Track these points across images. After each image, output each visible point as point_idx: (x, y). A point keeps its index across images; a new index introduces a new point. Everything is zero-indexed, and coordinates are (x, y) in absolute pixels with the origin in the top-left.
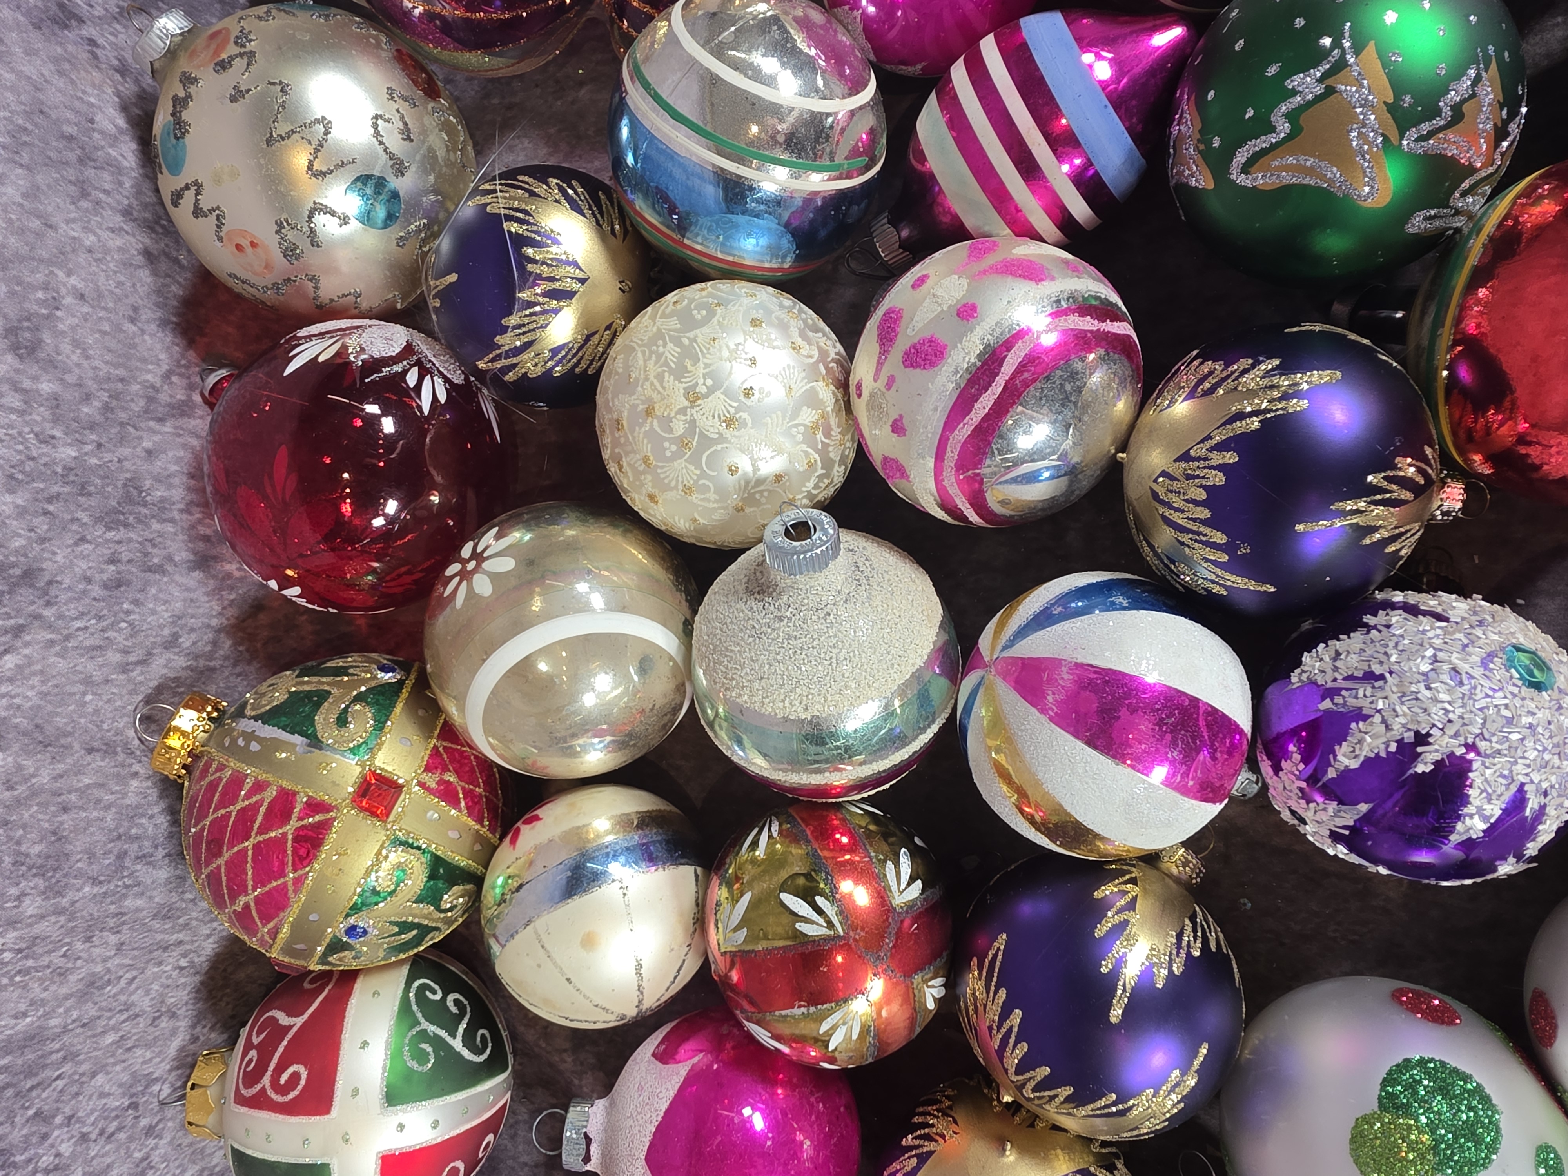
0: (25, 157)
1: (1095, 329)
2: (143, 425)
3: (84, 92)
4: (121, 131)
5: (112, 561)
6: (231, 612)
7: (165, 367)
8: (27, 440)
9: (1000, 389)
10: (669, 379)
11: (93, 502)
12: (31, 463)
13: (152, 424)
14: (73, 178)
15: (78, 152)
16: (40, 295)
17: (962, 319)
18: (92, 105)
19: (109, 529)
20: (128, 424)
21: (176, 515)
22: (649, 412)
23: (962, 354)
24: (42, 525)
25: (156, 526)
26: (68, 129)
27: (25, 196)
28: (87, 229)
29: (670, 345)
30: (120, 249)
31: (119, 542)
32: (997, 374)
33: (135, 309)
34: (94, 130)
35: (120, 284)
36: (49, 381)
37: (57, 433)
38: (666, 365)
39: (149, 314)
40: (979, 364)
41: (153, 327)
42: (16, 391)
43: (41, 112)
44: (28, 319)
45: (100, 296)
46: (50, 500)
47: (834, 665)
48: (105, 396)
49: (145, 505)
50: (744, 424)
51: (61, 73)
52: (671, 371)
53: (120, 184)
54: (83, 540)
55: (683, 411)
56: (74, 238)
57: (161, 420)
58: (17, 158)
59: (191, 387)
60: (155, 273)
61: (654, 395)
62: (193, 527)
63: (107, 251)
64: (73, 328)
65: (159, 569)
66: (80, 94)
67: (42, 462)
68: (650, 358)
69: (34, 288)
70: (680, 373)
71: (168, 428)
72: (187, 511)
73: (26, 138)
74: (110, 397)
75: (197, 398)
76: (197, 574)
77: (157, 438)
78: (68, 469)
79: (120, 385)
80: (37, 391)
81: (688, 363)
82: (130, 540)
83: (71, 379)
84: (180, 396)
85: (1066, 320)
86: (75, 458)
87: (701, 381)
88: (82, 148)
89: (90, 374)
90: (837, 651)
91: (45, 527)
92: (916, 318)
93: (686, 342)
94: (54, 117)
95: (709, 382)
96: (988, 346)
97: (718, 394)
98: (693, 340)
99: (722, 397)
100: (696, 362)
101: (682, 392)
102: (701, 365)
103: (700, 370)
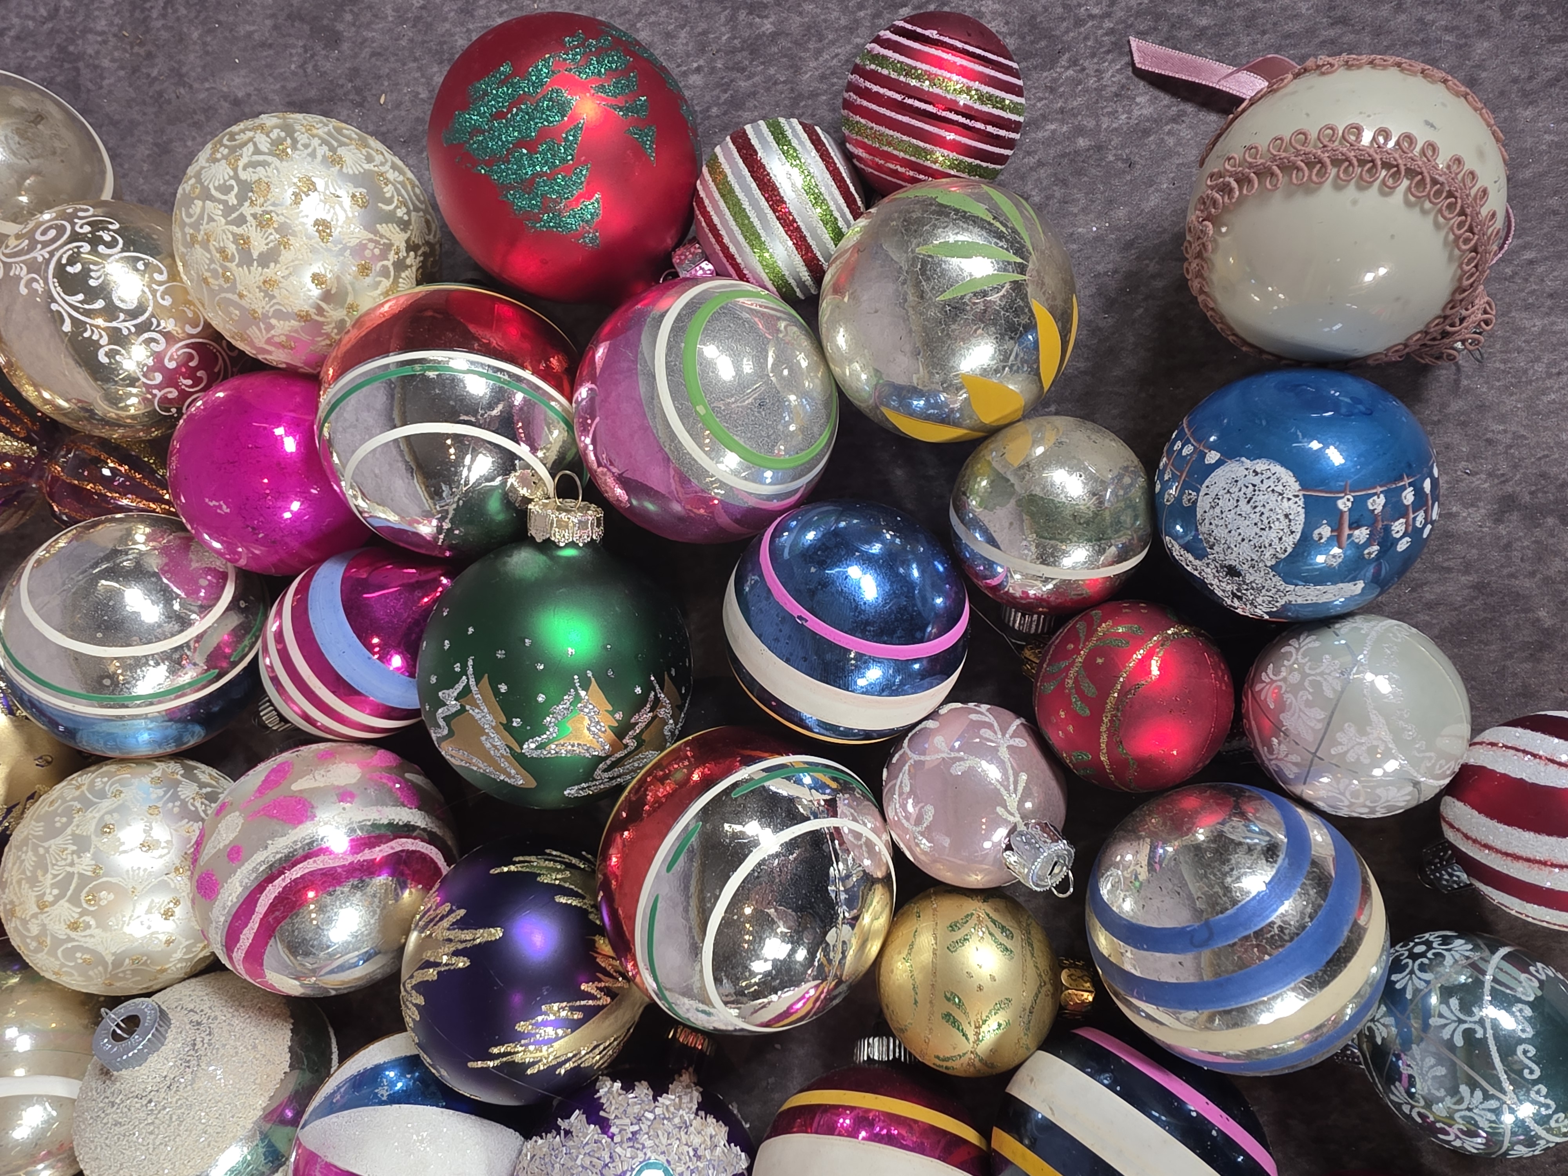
1: (347, 863)
9: (257, 925)
10: (25, 885)
17: (231, 860)
22: (13, 913)
23: (226, 894)
29: (30, 853)
32: (253, 913)
38: (24, 871)
40: (241, 903)
47: (151, 1150)
50: (88, 926)
52: (28, 880)
55: (35, 916)
61: (15, 899)
68: (16, 862)
70: (34, 881)
81: (39, 873)
85: (315, 862)
87: (48, 891)
90: (152, 1137)
92: (205, 850)
93: (42, 852)
95: (56, 892)
96: (246, 888)
97: (63, 903)
98: (47, 850)
99: (67, 905)
100: (46, 871)
101: (34, 899)
102: (49, 876)
103: (48, 880)
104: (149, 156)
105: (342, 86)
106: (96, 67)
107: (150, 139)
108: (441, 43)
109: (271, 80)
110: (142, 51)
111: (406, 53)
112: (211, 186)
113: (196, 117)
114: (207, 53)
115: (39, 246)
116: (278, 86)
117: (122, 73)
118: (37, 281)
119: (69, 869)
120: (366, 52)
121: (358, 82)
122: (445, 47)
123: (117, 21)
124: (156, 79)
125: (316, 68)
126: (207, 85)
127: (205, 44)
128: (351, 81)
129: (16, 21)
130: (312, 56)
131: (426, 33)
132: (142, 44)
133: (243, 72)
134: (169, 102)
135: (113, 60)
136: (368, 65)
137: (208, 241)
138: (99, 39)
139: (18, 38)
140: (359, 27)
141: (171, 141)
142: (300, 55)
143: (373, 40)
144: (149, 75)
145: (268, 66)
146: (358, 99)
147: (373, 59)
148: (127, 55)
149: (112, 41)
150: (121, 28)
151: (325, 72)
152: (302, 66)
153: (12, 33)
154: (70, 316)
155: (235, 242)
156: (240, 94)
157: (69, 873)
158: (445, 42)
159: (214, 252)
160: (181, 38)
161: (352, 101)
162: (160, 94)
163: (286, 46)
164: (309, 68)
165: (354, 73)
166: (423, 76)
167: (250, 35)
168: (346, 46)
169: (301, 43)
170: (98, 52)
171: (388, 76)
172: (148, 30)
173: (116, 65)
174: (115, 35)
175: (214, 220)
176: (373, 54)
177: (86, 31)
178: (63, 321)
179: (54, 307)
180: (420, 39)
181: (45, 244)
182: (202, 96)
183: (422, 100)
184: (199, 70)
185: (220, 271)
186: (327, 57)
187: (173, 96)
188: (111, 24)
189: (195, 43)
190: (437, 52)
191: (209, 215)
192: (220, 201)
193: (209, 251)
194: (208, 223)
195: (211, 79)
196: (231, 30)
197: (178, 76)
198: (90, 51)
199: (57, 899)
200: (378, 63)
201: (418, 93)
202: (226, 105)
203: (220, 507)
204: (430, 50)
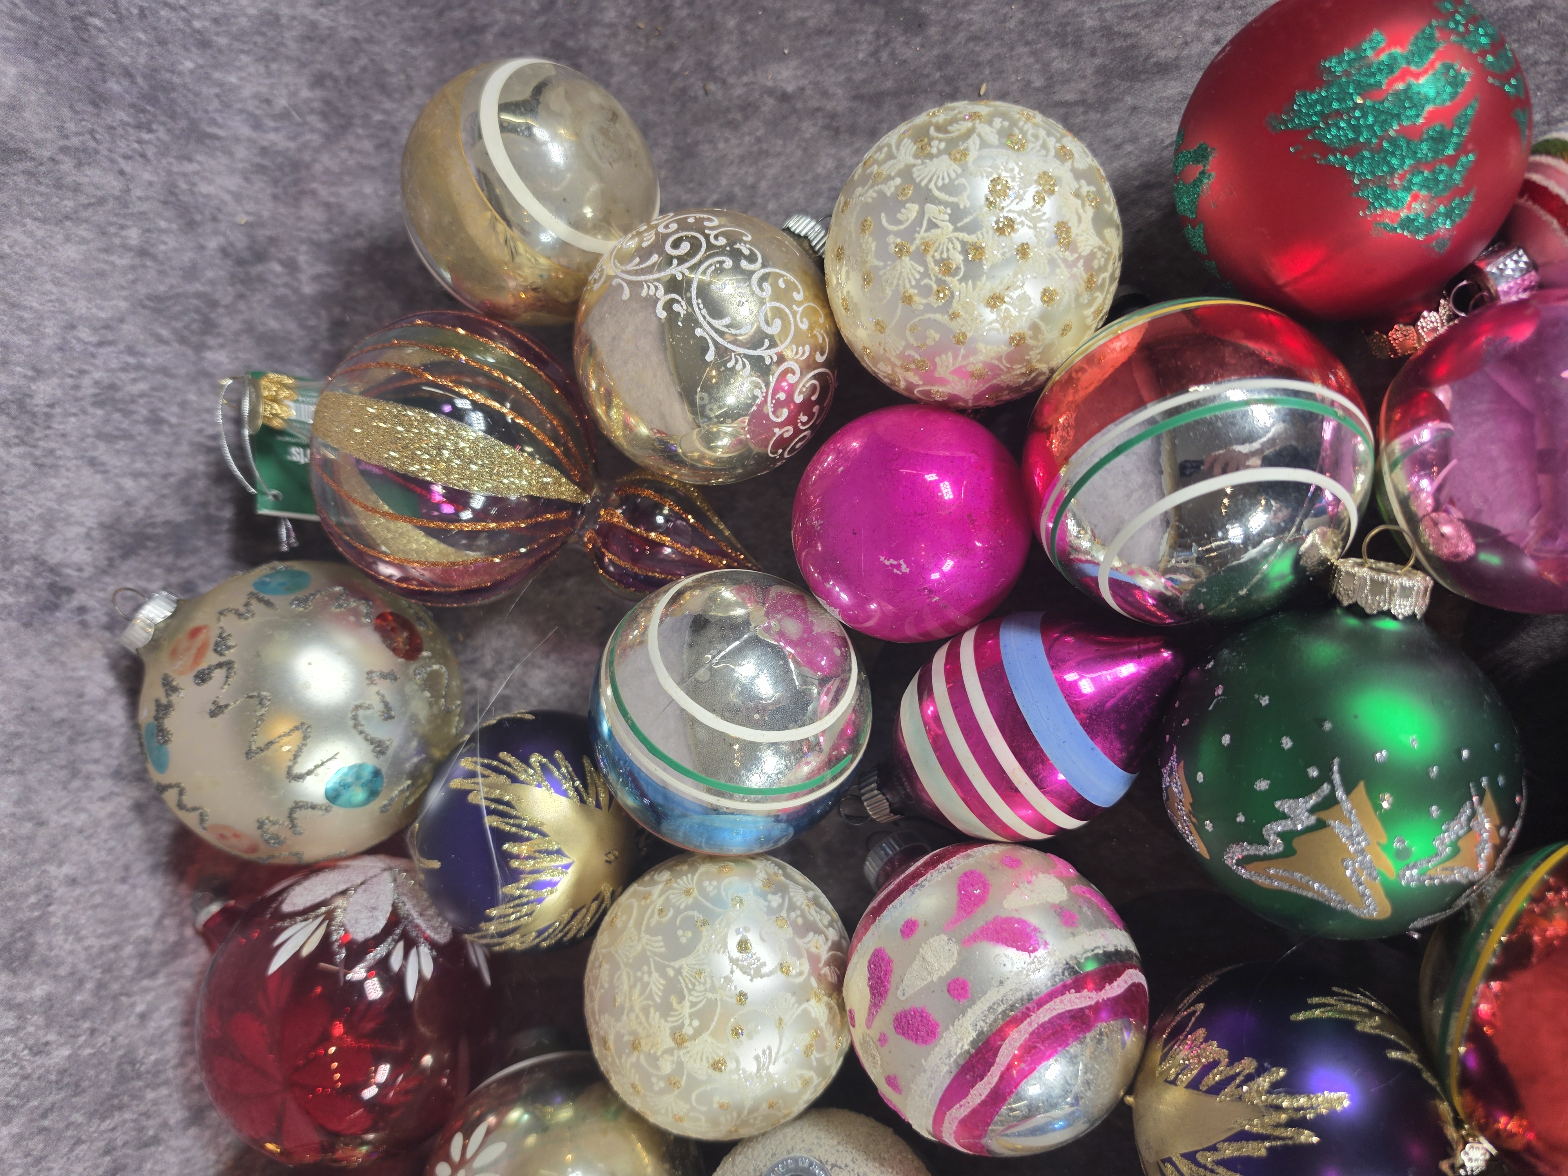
0: (18, 762)
1: (1093, 1003)
2: (135, 988)
3: (74, 669)
4: (110, 692)
5: (107, 1152)
6: (227, 1157)
7: (157, 914)
8: (21, 1059)
9: (996, 1079)
10: (655, 1016)
11: (86, 1098)
12: (25, 1083)
13: (146, 983)
14: (63, 763)
15: (69, 733)
16: (33, 899)
17: (953, 996)
18: (81, 679)
19: (103, 1119)
20: (121, 994)
21: (170, 1074)
22: (635, 1046)
23: (954, 1039)
24: (37, 1145)
25: (150, 1095)
26: (59, 715)
27: (18, 803)
28: (78, 810)
29: (655, 975)
30: (112, 815)
31: (114, 1129)
32: (992, 1064)
33: (127, 868)
34: (83, 703)
35: (111, 851)
36: (43, 983)
37: (51, 1037)
38: (651, 997)
39: (140, 866)
40: (973, 1051)
41: (144, 877)
42: (10, 1009)
43: (33, 709)
44: (21, 929)
45: (91, 870)
46: (44, 1116)
48: (97, 974)
49: (139, 1076)
51: (52, 661)
52: (658, 1007)
53: (110, 746)
54: (79, 1142)
55: (670, 1051)
56: (65, 825)
57: (153, 974)
58: (9, 767)
59: (182, 923)
60: (145, 823)
61: (640, 1030)
62: (188, 1080)
63: (97, 823)
64: (65, 917)
65: (156, 1140)
66: (70, 674)
67: (36, 1076)
68: (635, 985)
69: (26, 895)
70: (666, 1010)
71: (161, 980)
72: (182, 1064)
73: (17, 743)
74: (103, 972)
75: (189, 932)
76: (193, 1131)
77: (149, 997)
78: (62, 1072)
79: (112, 955)
80: (31, 1000)
81: (673, 999)
82: (125, 1122)
83: (63, 971)
84: (172, 938)
86: (69, 1057)
87: (687, 1022)
88: (72, 727)
89: (83, 955)
91: (41, 1146)
92: (906, 981)
93: (671, 973)
94: (44, 708)
95: (696, 1023)
96: (981, 1033)
97: (706, 1036)
98: (679, 971)
99: (710, 1039)
100: (681, 999)
101: (668, 1031)
102: (687, 1004)
103: (686, 1009)
104: (667, 161)
105: (928, 76)
106: (602, 63)
107: (669, 141)
108: (1064, 25)
109: (831, 71)
110: (661, 44)
111: (1014, 36)
112: (932, 186)
113: (730, 116)
114: (746, 43)
115: (675, 262)
116: (842, 77)
117: (635, 69)
118: (678, 302)
119: (710, 995)
120: (961, 37)
121: (950, 71)
122: (1069, 29)
123: (629, 11)
124: (676, 75)
125: (892, 55)
126: (745, 79)
127: (743, 33)
128: (940, 69)
129: (500, 16)
130: (887, 44)
131: (1041, 14)
132: (661, 35)
133: (793, 63)
134: (695, 99)
135: (625, 54)
136: (963, 51)
137: (926, 250)
138: (607, 32)
139: (503, 34)
140: (952, 8)
141: (696, 143)
142: (870, 43)
143: (970, 23)
144: (668, 71)
145: (828, 56)
146: (948, 90)
147: (971, 45)
148: (642, 49)
149: (623, 34)
150: (634, 19)
151: (905, 61)
152: (875, 54)
153: (496, 29)
154: (716, 343)
155: (965, 252)
156: (790, 88)
157: (709, 1001)
158: (1069, 24)
159: (931, 264)
160: (713, 28)
161: (940, 93)
162: (684, 91)
163: (852, 33)
164: (884, 56)
165: (944, 60)
166: (1037, 61)
167: (803, 22)
168: (933, 31)
169: (871, 29)
170: (605, 47)
171: (990, 63)
172: (668, 19)
173: (627, 60)
174: (627, 27)
175: (936, 226)
176: (973, 38)
177: (590, 24)
178: (706, 349)
179: (698, 332)
180: (1033, 20)
181: (682, 260)
182: (739, 91)
183: (1038, 90)
184: (736, 63)
185: (935, 287)
186: (907, 44)
187: (701, 93)
188: (622, 14)
189: (730, 33)
190: (1057, 34)
191: (929, 220)
192: (946, 204)
193: (924, 264)
194: (927, 231)
195: (750, 72)
196: (778, 18)
197: (709, 71)
198: (595, 44)
199: (698, 1033)
200: (978, 49)
201: (1029, 82)
202: (771, 101)
203: (898, 567)
204: (1047, 33)
